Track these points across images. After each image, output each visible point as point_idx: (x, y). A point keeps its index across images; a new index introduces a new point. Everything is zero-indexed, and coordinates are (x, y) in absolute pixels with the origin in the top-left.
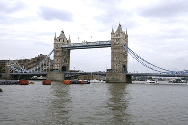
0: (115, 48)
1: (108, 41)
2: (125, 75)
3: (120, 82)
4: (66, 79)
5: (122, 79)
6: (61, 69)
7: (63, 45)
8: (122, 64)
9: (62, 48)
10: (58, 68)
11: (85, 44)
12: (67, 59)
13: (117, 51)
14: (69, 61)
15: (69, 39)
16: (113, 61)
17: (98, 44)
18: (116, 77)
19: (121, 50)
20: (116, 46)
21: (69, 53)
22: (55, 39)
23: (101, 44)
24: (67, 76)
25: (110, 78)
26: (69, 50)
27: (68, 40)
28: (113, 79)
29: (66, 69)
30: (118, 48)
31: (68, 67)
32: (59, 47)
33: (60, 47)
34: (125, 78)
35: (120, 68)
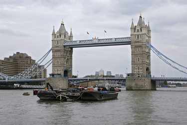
0: (136, 47)
1: (127, 38)
2: (150, 80)
3: (145, 89)
4: (70, 86)
5: (147, 85)
6: (63, 74)
7: (65, 42)
8: (145, 66)
9: (64, 46)
10: (59, 72)
11: (97, 42)
12: (69, 61)
13: (138, 51)
14: (71, 62)
15: (71, 33)
16: (133, 63)
17: (113, 41)
18: (140, 83)
19: (144, 49)
20: (137, 44)
21: (71, 52)
22: (54, 34)
23: (117, 41)
24: (72, 83)
25: (133, 84)
26: (72, 48)
27: (69, 35)
28: (136, 85)
29: (69, 74)
30: (140, 46)
31: (71, 71)
32: (59, 44)
33: (61, 44)
34: (150, 83)
35: (142, 71)
